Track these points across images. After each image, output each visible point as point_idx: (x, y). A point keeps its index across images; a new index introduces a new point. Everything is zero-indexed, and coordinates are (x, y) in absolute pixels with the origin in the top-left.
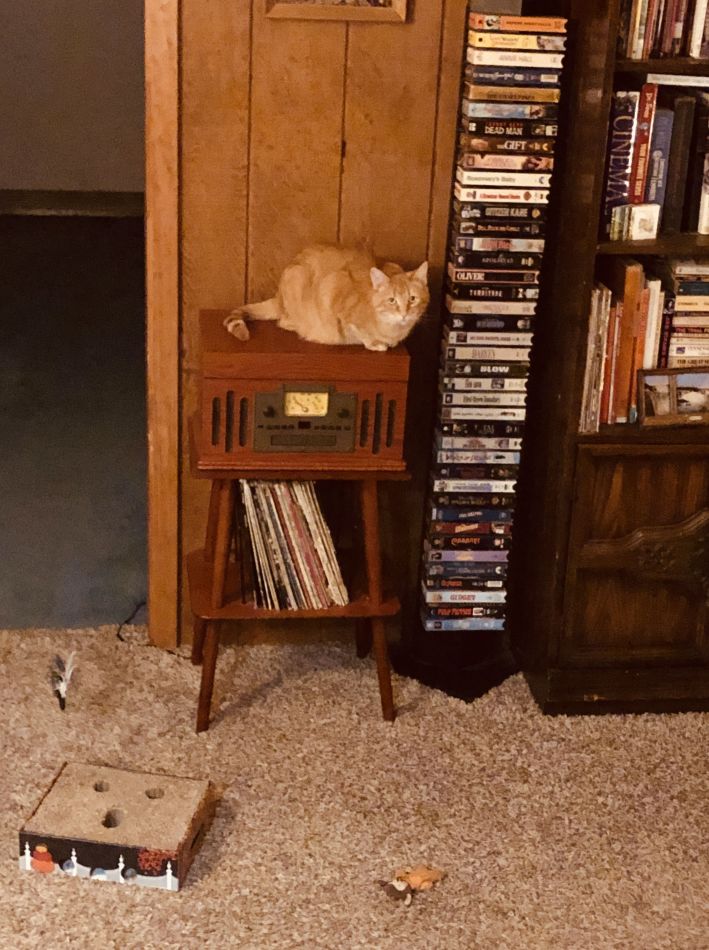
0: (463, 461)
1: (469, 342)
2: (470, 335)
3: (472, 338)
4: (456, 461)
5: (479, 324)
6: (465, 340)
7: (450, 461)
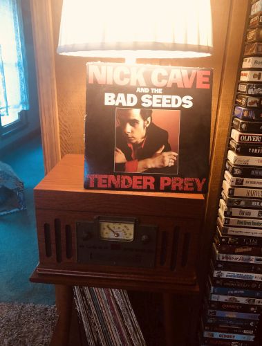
0: (233, 260)
1: (244, 184)
2: (246, 179)
3: (247, 182)
4: (229, 260)
5: (253, 172)
6: (242, 184)
7: (225, 260)
